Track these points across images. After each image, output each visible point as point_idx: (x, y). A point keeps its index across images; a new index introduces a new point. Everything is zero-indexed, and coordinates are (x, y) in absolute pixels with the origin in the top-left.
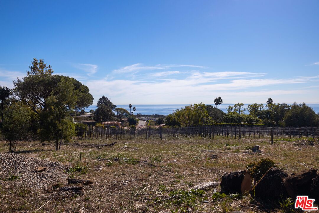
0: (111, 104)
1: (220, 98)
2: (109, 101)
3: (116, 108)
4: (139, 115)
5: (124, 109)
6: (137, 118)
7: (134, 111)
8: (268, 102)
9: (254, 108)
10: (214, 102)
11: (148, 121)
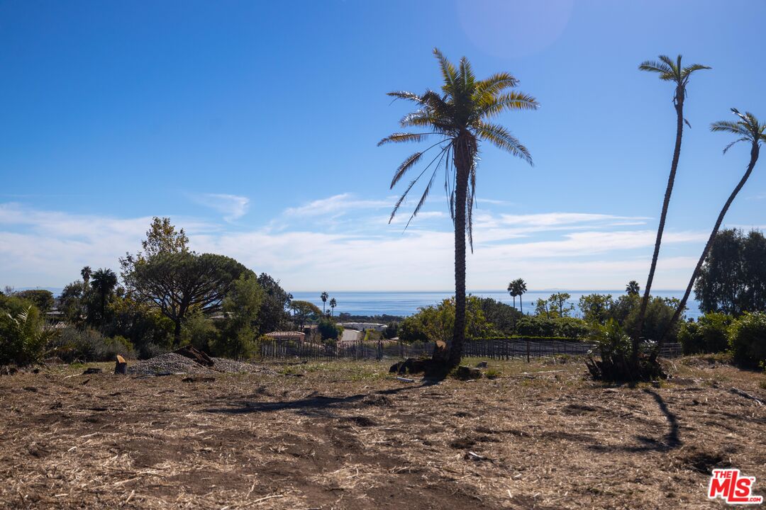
0: (280, 291)
1: (520, 282)
2: (276, 285)
3: (292, 300)
4: (344, 317)
5: (310, 304)
6: (340, 324)
7: (333, 307)
8: (628, 289)
9: (595, 304)
10: (509, 289)
11: (364, 332)
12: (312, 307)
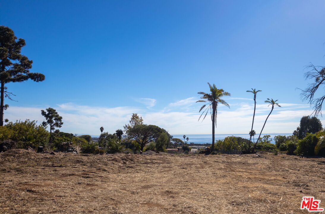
0: (168, 135)
1: (253, 131)
2: (167, 133)
3: (173, 138)
4: (192, 144)
5: (179, 139)
6: (190, 147)
7: (187, 140)
8: (294, 133)
10: (250, 134)
11: (199, 149)
12: (180, 141)
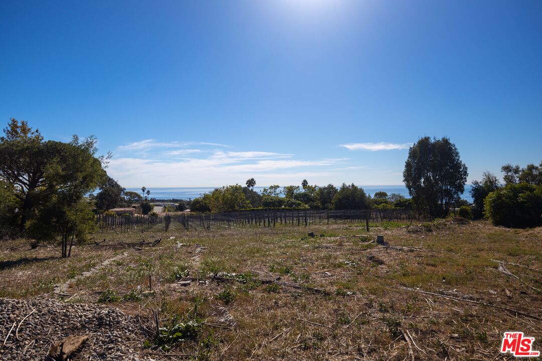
0: (118, 186)
1: (253, 180)
2: (116, 183)
3: (125, 191)
4: (153, 200)
5: (135, 193)
6: (152, 204)
9: (290, 190)
10: (247, 184)
11: (165, 207)
12: (137, 195)
